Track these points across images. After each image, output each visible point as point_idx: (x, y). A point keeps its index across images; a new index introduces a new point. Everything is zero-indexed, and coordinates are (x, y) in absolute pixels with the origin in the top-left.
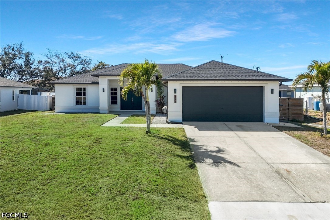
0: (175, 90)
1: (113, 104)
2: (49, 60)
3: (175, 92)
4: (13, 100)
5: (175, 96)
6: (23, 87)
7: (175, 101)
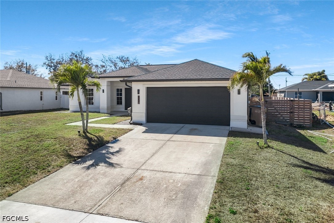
0: (139, 90)
1: (119, 104)
2: (104, 64)
3: (138, 93)
4: (56, 99)
5: (139, 97)
6: (64, 89)
7: (139, 102)
